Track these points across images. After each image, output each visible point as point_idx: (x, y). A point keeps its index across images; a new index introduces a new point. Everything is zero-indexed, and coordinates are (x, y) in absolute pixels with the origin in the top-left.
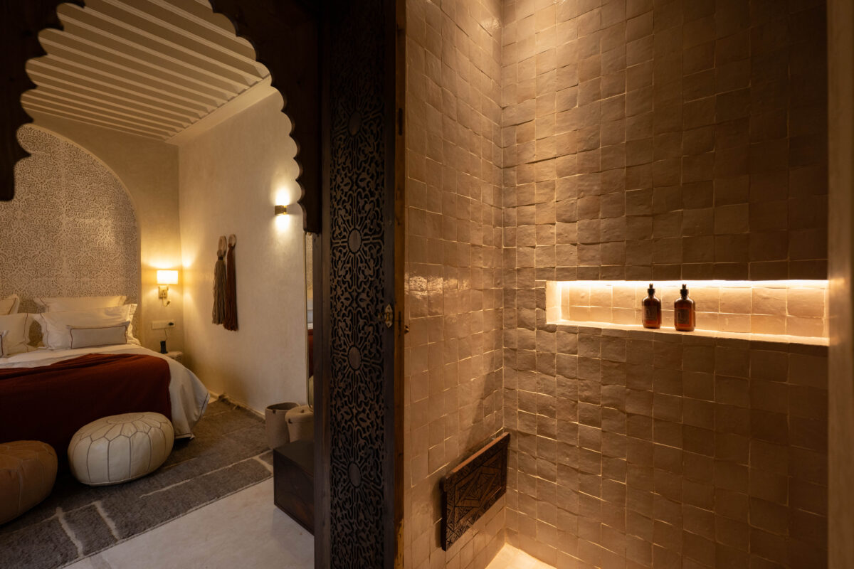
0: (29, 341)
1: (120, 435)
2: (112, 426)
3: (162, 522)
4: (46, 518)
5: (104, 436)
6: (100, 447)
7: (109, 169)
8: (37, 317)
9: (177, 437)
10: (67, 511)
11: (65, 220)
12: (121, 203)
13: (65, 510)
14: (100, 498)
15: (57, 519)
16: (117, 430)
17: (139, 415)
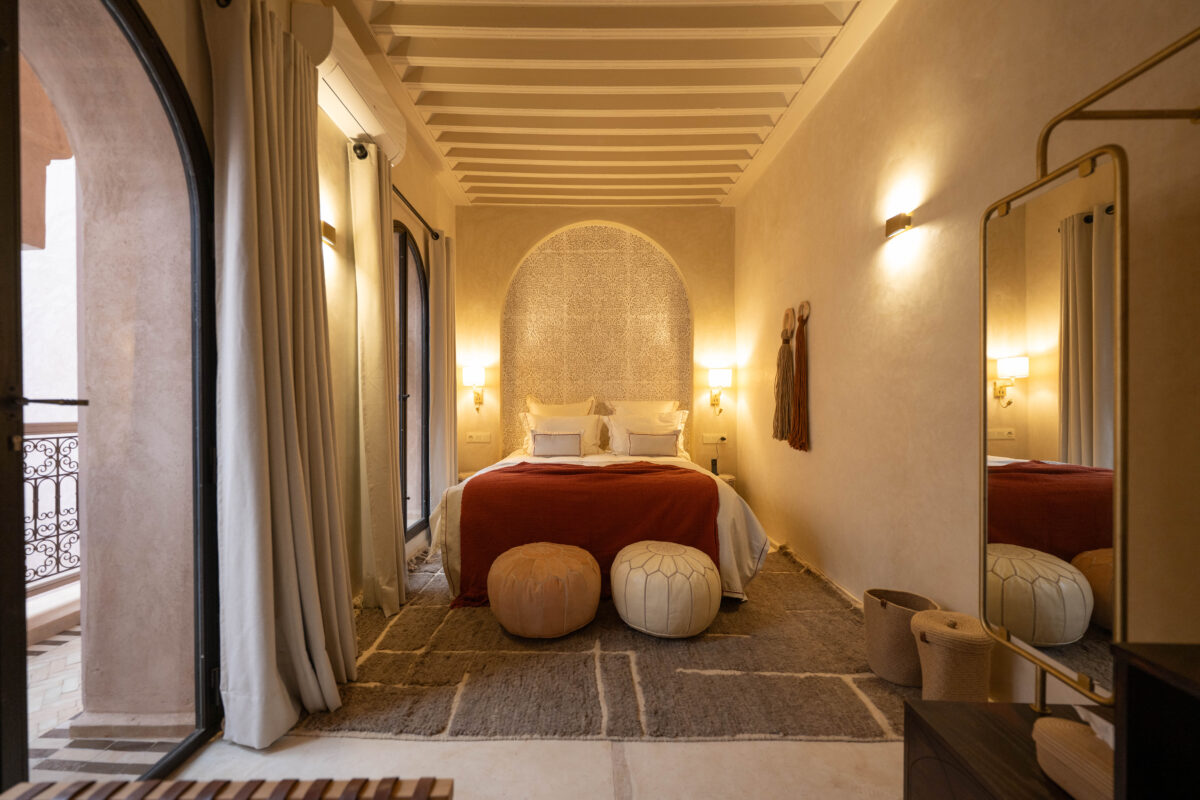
0: (599, 443)
1: (659, 570)
2: (650, 555)
3: (699, 735)
4: (586, 649)
5: (642, 566)
6: (638, 577)
7: (667, 255)
8: (605, 419)
9: (726, 594)
10: (604, 650)
11: (629, 317)
12: (676, 293)
13: (604, 647)
14: (635, 649)
15: (593, 657)
16: (657, 560)
17: (682, 548)
